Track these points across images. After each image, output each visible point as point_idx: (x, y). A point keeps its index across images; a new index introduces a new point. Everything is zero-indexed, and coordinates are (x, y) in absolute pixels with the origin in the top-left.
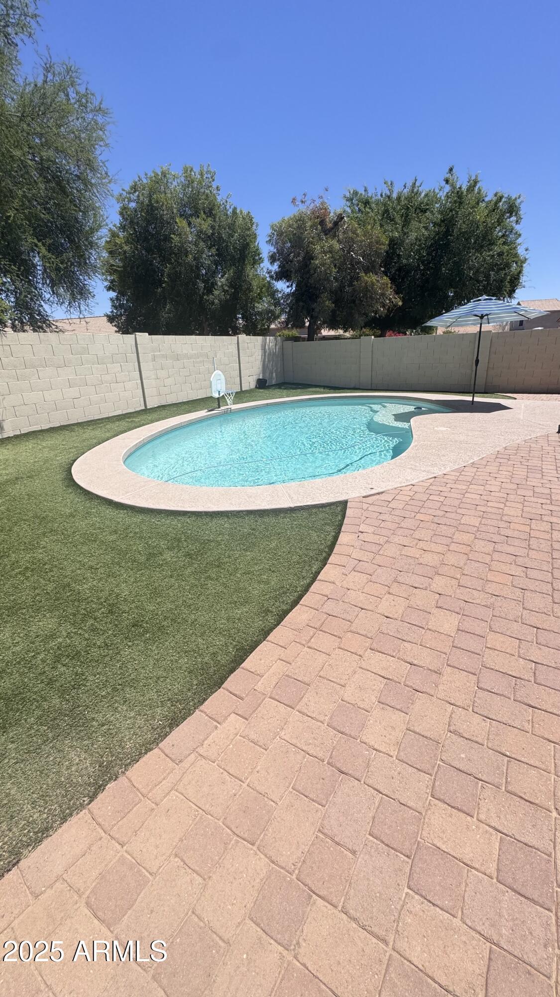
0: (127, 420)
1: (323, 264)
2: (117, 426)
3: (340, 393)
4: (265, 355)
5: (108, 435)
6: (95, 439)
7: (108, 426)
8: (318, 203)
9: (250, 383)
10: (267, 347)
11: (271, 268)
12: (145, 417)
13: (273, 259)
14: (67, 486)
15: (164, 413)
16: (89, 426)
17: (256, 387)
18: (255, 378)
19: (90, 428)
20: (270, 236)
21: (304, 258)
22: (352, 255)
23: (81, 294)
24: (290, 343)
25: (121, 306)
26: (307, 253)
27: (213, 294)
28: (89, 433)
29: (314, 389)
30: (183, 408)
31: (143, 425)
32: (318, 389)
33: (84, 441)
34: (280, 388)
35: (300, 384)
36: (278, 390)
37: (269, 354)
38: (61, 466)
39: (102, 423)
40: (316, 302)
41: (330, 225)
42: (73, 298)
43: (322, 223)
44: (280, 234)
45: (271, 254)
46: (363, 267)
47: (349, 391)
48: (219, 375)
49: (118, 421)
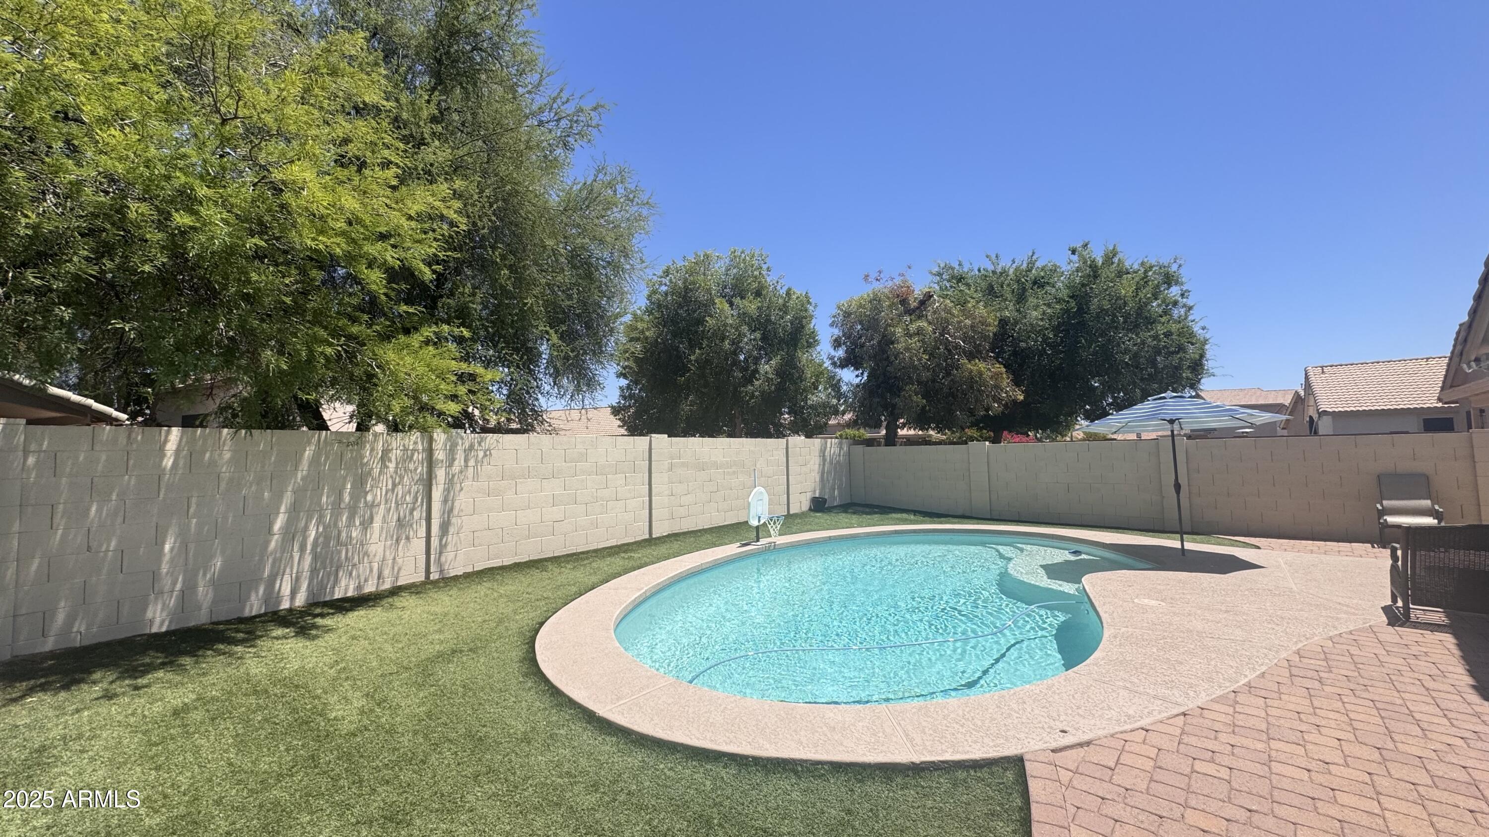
0: (623, 555)
1: (907, 349)
2: (608, 565)
3: (941, 523)
4: (824, 465)
5: (594, 579)
6: (574, 585)
7: (594, 565)
8: (898, 281)
9: (801, 503)
10: (827, 453)
11: (833, 353)
12: (648, 551)
13: (837, 344)
14: (526, 675)
15: (676, 545)
16: (568, 562)
17: (810, 509)
18: (809, 495)
19: (569, 566)
20: (834, 317)
21: (879, 342)
22: (947, 338)
23: (588, 385)
24: (860, 448)
25: (631, 396)
26: (884, 336)
27: (753, 385)
28: (568, 575)
29: (899, 516)
30: (703, 538)
31: (646, 565)
32: (905, 516)
33: (558, 588)
34: (846, 512)
35: (878, 507)
36: (844, 515)
37: (831, 463)
38: (521, 633)
39: (587, 558)
40: (899, 396)
41: (913, 304)
42: (578, 389)
43: (904, 302)
44: (847, 314)
45: (834, 338)
46: (964, 352)
47: (956, 520)
48: (761, 493)
49: (610, 556)
